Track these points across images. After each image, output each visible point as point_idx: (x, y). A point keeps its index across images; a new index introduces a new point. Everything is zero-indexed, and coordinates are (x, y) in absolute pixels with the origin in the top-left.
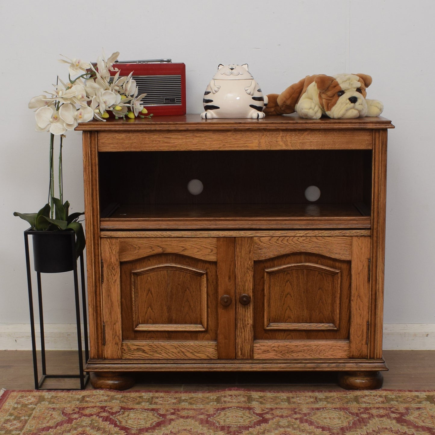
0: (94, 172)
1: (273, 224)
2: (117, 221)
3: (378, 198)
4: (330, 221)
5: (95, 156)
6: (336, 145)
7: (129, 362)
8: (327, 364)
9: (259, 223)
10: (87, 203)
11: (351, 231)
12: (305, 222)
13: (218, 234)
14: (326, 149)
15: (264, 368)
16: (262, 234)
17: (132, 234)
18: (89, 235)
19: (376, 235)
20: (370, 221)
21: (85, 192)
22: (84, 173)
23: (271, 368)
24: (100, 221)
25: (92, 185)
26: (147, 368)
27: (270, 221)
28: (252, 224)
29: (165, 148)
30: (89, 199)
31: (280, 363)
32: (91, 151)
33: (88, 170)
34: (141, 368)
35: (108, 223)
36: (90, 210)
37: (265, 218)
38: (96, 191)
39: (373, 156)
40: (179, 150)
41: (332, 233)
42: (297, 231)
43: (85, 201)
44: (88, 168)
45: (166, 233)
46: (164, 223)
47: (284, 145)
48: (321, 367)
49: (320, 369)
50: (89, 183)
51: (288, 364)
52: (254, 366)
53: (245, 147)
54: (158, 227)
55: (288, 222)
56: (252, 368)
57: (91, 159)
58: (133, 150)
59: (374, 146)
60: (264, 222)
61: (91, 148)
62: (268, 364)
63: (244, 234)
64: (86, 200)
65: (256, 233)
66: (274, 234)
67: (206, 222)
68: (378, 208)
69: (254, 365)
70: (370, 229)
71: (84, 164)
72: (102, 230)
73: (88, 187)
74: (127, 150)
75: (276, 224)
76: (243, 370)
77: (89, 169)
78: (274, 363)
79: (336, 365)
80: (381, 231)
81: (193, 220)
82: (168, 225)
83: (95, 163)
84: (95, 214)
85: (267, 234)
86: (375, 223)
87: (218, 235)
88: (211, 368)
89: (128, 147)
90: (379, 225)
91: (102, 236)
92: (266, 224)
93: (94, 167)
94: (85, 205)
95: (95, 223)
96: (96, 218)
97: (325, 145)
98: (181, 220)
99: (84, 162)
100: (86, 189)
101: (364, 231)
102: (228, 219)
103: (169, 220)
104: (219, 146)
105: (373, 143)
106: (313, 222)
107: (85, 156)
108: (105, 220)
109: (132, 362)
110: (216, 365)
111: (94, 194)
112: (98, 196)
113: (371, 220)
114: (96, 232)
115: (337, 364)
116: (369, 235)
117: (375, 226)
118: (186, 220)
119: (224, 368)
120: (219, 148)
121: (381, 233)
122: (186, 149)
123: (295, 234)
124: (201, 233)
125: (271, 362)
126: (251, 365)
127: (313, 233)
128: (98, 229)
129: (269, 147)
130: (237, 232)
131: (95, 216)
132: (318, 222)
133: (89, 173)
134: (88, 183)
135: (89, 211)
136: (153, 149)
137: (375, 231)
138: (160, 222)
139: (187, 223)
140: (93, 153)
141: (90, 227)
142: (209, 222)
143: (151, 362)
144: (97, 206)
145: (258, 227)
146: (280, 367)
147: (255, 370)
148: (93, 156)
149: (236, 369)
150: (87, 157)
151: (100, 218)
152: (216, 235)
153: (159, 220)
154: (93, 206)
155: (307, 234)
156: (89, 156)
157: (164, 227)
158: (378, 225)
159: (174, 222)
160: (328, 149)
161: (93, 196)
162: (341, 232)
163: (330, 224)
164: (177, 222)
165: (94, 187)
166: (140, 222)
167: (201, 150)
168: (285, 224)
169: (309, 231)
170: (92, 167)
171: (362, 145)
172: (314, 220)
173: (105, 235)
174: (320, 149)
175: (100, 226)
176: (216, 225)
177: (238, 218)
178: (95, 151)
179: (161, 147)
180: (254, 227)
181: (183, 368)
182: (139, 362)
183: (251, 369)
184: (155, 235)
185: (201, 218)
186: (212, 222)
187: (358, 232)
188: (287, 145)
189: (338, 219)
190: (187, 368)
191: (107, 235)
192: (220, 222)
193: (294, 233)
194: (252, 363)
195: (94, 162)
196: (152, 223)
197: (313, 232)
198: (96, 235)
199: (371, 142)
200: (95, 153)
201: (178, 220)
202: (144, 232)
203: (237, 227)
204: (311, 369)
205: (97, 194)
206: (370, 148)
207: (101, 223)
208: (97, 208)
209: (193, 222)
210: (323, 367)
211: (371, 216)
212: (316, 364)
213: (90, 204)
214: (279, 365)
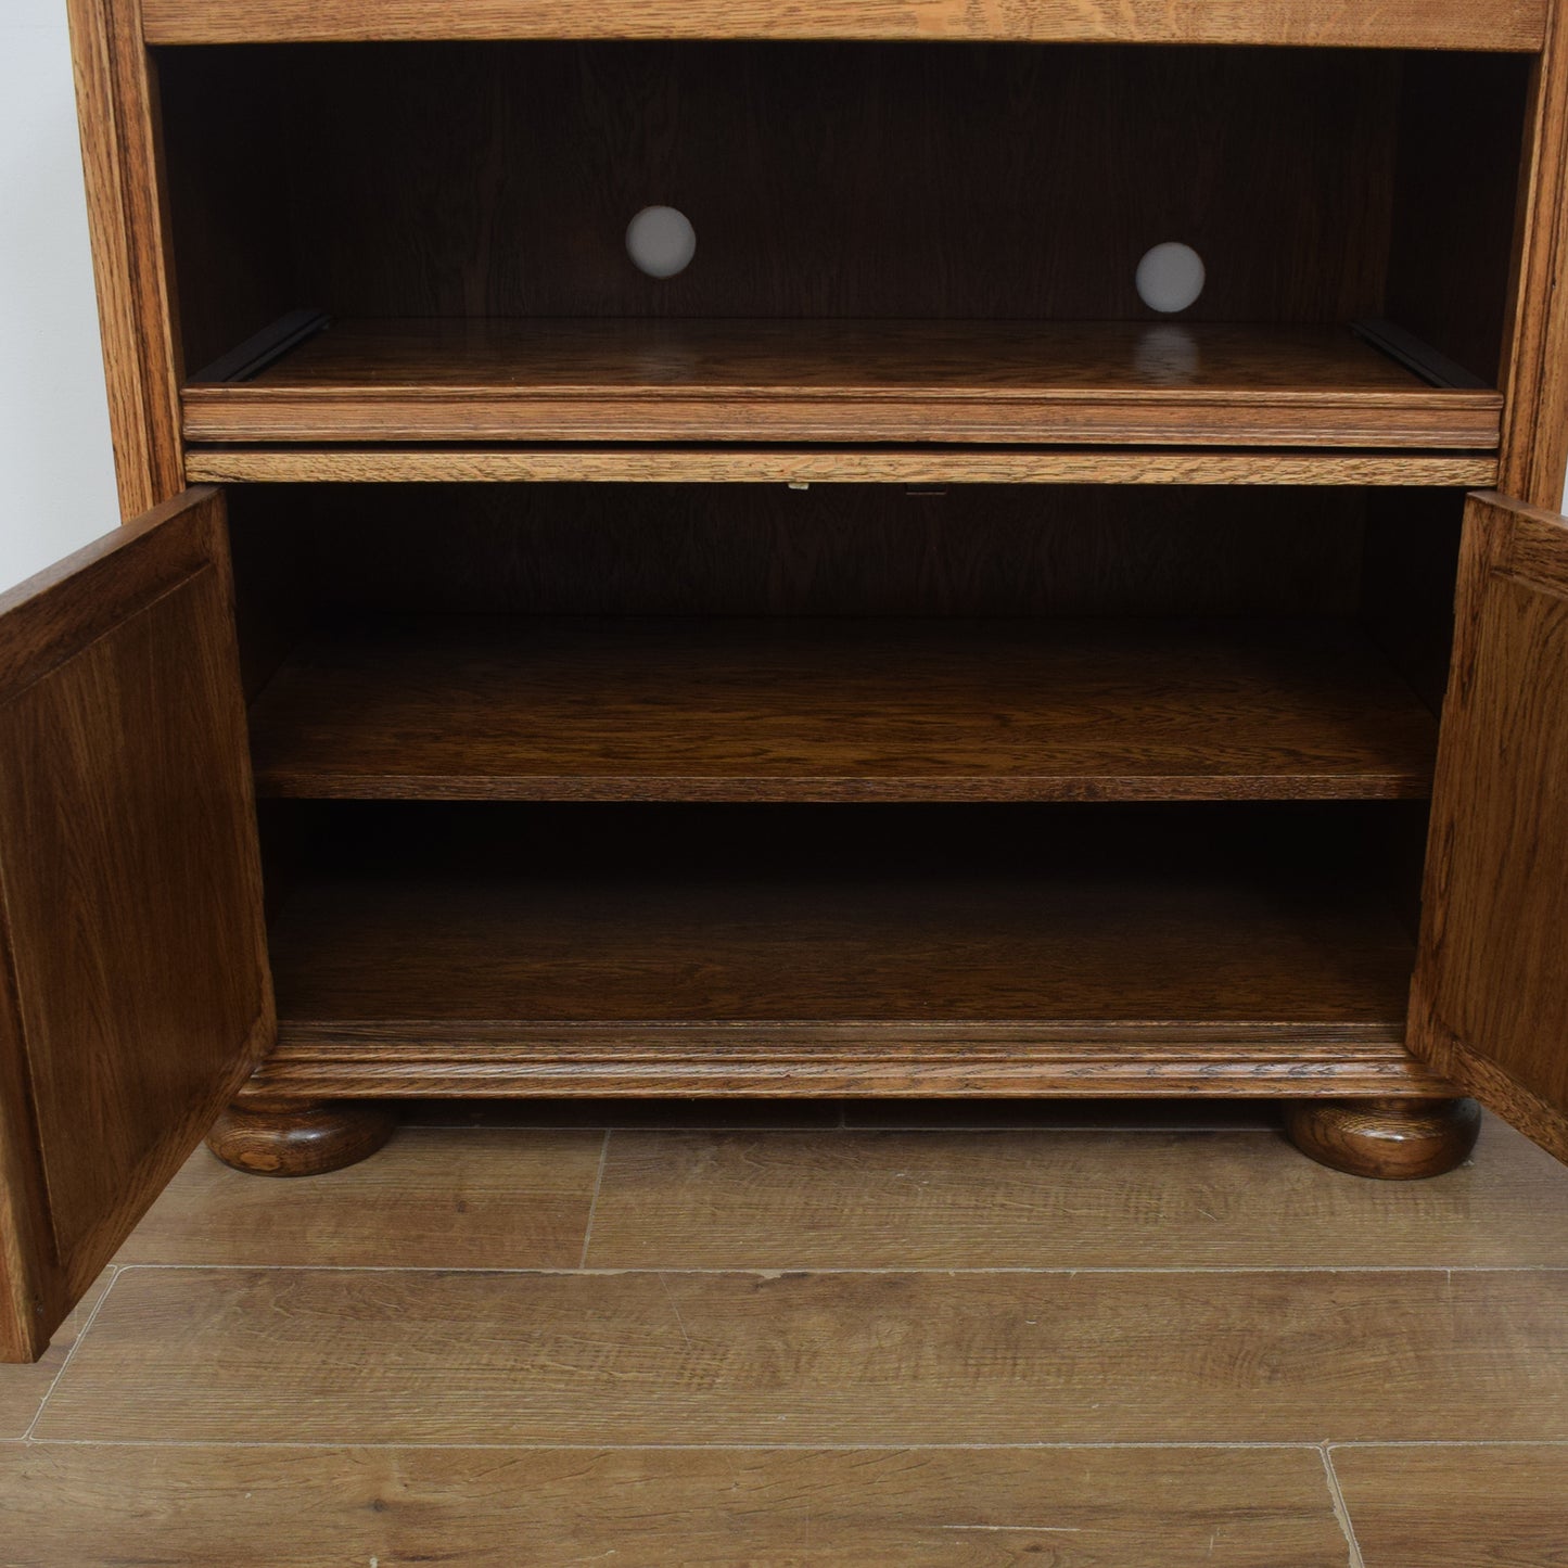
0: (132, 151)
1: (1029, 422)
2: (265, 399)
3: (1547, 301)
4: (1306, 413)
5: (134, 65)
6: (1361, 22)
7: (356, 1056)
8: (1252, 1068)
9: (959, 417)
10: (108, 310)
11: (1403, 461)
12: (1183, 412)
13: (760, 467)
14: (1310, 41)
15: (967, 1084)
16: (973, 469)
17: (342, 465)
18: (134, 473)
19: (1519, 484)
20: (1498, 414)
21: (95, 257)
22: (87, 155)
23: (998, 1082)
24: (182, 401)
25: (130, 220)
26: (439, 1082)
27: (1015, 408)
28: (928, 422)
29: (487, 23)
30: (118, 291)
31: (1041, 1062)
32: (111, 40)
33: (102, 141)
34: (412, 1082)
35: (221, 409)
36: (129, 348)
37: (989, 393)
38: (153, 248)
39: (1543, 84)
40: (559, 35)
41: (1315, 471)
42: (1145, 459)
43: (100, 300)
44: (101, 128)
45: (505, 463)
46: (493, 408)
47: (1099, 17)
48: (1224, 1080)
49: (1218, 1087)
50: (115, 209)
51: (1079, 1067)
52: (923, 1073)
53: (900, 22)
54: (465, 431)
55: (1102, 410)
56: (916, 1082)
57: (116, 85)
58: (322, 33)
59: (1548, 36)
60: (984, 409)
61: (109, 23)
62: (985, 1066)
63: (888, 469)
64: (107, 296)
65: (946, 465)
66: (1031, 468)
67: (701, 408)
68: (1541, 350)
69: (923, 1067)
70: (1493, 453)
71: (79, 111)
72: (193, 445)
73: (111, 230)
74: (296, 34)
75: (1045, 422)
76: (874, 1092)
77: (107, 134)
78: (1015, 1061)
79: (1290, 1072)
80: (1543, 463)
81: (637, 398)
82: (514, 420)
83: (137, 103)
84: (154, 365)
85: (998, 469)
86: (1522, 424)
87: (763, 474)
88: (727, 1083)
89: (298, 18)
90: (1538, 436)
91: (195, 477)
92: (995, 420)
93: (131, 124)
94: (102, 319)
95: (159, 413)
96: (158, 388)
97: (1307, 21)
98: (580, 395)
99: (82, 96)
100: (103, 239)
101: (1467, 461)
102: (808, 396)
103: (517, 398)
104: (765, 16)
105: (1550, 19)
106: (1222, 412)
107: (82, 64)
108: (205, 396)
109: (372, 1056)
110: (753, 1068)
111: (144, 264)
112: (161, 275)
113: (1502, 412)
114: (167, 454)
115: (1291, 1066)
116: (1488, 483)
117: (1520, 441)
118: (604, 395)
119: (788, 1081)
120: (770, 24)
121: (1543, 474)
122: (597, 27)
123: (1134, 472)
124: (675, 466)
125: (999, 1055)
126: (909, 1068)
127: (1222, 471)
128: (173, 439)
129: (1026, 21)
130: (856, 458)
131: (157, 376)
132: (1246, 415)
133: (109, 155)
134: (107, 208)
135: (124, 351)
136: (423, 28)
137: (1516, 463)
138: (476, 407)
139: (608, 409)
140: (123, 48)
141: (132, 431)
142: (716, 407)
143: (456, 1057)
144: (160, 327)
145: (954, 437)
146: (1041, 1080)
147: (927, 1091)
148: (125, 70)
149: (841, 1088)
150: (92, 71)
151: (179, 387)
152: (747, 474)
153: (471, 398)
154: (139, 329)
155: (1194, 475)
156: (102, 70)
157: (492, 431)
158: (1535, 436)
159: (546, 407)
160: (1321, 41)
161: (138, 274)
162: (1355, 467)
163: (1307, 426)
164: (557, 408)
165: (140, 228)
166: (374, 407)
167: (675, 35)
168: (1088, 423)
169: (1205, 459)
170: (120, 125)
171: (1492, 25)
172: (1226, 404)
173: (208, 473)
174: (1283, 40)
175: (182, 424)
176: (750, 423)
177: (859, 390)
178: (131, 39)
179: (464, 16)
180: (936, 433)
181: (601, 1082)
182: (405, 1056)
183: (909, 1087)
184: (455, 472)
185: (675, 390)
186: (731, 407)
187: (1436, 470)
188: (1113, 17)
189: (1349, 400)
190: (619, 1083)
191: (219, 471)
192: (771, 408)
193: (1132, 466)
194: (915, 1062)
195: (128, 97)
196: (439, 408)
197: (1225, 464)
198: (165, 473)
199: (1540, 13)
200: (134, 52)
201: (564, 396)
202: (395, 458)
203: (852, 432)
204: (1177, 1087)
205: (155, 267)
206: (1530, 43)
207: (188, 408)
208: (162, 334)
209: (636, 407)
210: (1231, 1080)
211: (1504, 393)
212: (1197, 1068)
213: (125, 316)
214: (1037, 1071)
